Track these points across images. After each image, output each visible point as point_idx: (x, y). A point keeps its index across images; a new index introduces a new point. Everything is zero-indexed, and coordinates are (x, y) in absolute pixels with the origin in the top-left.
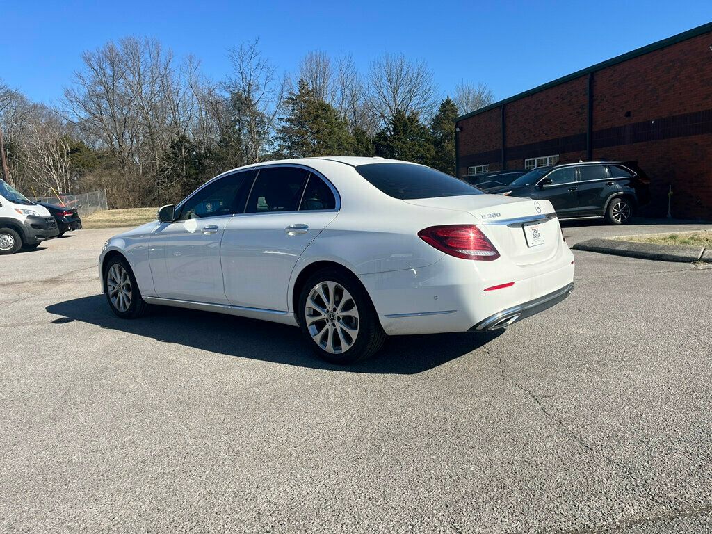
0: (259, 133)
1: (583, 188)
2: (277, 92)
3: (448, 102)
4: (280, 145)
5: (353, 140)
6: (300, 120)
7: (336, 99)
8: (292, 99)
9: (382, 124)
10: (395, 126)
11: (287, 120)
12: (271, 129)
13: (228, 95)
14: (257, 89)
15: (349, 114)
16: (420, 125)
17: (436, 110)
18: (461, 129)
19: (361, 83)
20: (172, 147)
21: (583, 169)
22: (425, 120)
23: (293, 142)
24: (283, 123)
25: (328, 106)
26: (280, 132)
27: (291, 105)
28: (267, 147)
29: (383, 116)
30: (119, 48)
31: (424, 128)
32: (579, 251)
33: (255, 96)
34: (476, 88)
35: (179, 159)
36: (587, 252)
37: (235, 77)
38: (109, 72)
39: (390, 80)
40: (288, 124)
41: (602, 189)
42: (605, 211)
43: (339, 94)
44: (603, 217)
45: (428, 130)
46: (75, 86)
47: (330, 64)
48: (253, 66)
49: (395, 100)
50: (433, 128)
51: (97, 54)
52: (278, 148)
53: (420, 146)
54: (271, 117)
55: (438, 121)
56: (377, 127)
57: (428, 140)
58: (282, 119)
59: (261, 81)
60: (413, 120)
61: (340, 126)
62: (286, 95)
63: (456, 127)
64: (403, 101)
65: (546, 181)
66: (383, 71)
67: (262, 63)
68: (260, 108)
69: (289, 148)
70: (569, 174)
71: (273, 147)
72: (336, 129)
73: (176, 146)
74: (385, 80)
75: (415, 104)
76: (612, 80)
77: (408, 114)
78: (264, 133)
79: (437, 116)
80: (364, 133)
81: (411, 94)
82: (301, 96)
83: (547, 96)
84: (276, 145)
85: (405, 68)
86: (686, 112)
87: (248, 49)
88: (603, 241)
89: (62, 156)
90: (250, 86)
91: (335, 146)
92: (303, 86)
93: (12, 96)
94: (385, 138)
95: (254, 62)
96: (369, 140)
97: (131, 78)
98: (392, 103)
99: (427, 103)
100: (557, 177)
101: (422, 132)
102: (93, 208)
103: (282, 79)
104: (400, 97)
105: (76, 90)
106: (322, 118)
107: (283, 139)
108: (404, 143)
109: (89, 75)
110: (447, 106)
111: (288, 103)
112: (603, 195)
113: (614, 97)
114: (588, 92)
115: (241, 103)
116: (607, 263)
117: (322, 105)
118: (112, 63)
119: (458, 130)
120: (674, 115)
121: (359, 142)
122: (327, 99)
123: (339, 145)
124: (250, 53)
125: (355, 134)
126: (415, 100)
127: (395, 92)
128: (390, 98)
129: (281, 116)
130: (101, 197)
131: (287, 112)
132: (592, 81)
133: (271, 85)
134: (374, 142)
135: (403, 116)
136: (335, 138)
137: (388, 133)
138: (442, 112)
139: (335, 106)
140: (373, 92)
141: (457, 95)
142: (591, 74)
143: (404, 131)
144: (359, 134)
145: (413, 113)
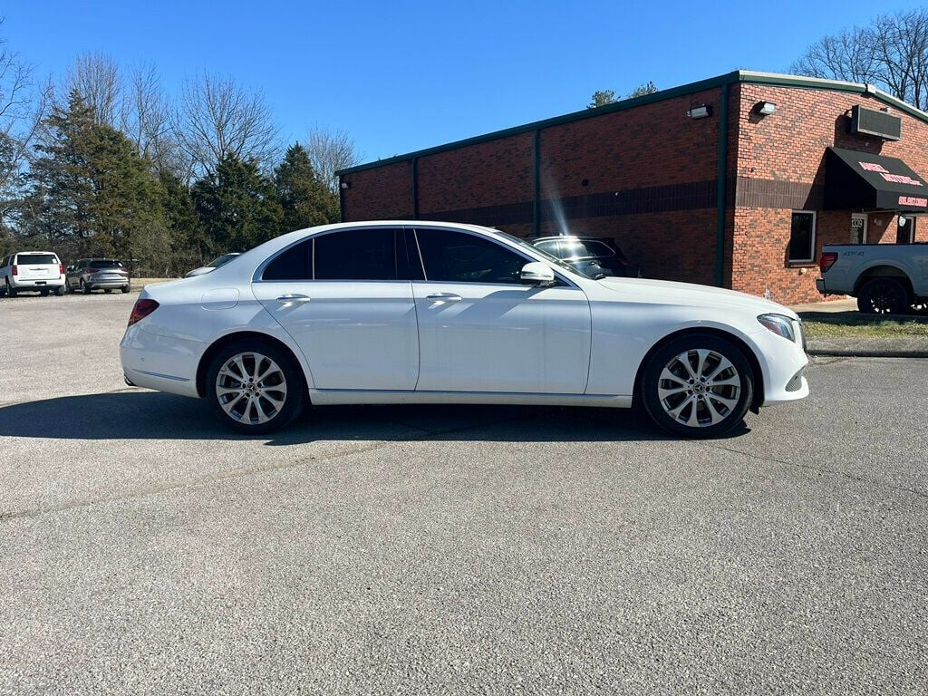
3: (298, 148)
5: (161, 188)
6: (71, 150)
7: (130, 126)
8: (59, 119)
9: (200, 171)
11: (51, 150)
15: (151, 150)
16: (261, 176)
17: (280, 159)
18: (349, 184)
24: (40, 154)
25: (120, 134)
26: (37, 166)
27: (55, 128)
29: (201, 159)
31: (265, 181)
40: (51, 156)
43: (135, 119)
45: (273, 184)
49: (220, 138)
50: (279, 181)
52: (33, 190)
53: (263, 204)
54: (23, 142)
55: (283, 171)
57: (273, 198)
58: (38, 147)
59: (9, 84)
60: (251, 168)
61: (140, 166)
62: (48, 111)
63: (341, 182)
64: (233, 140)
66: (202, 96)
67: (7, 57)
69: (52, 192)
71: (23, 189)
72: (134, 170)
74: (204, 109)
75: (250, 147)
76: (564, 141)
77: (243, 159)
78: (10, 167)
79: (283, 166)
80: (177, 181)
81: (245, 130)
82: (74, 115)
83: (478, 152)
84: (29, 186)
85: (235, 95)
86: (656, 185)
91: (134, 195)
92: (76, 100)
94: (211, 191)
96: (185, 190)
98: (215, 142)
101: (264, 186)
104: (230, 132)
106: (110, 151)
107: (41, 178)
108: (239, 199)
110: (296, 155)
111: (52, 124)
113: (566, 161)
114: (533, 152)
117: (109, 131)
119: (345, 185)
120: (643, 186)
121: (171, 192)
122: (114, 125)
123: (139, 193)
125: (164, 180)
126: (248, 145)
127: (220, 128)
129: (39, 143)
132: (538, 139)
133: (25, 92)
134: (194, 194)
135: (235, 160)
136: (134, 181)
138: (289, 161)
139: (128, 136)
141: (308, 141)
142: (537, 131)
143: (240, 183)
144: (169, 181)
145: (252, 160)
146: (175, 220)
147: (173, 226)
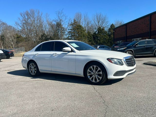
0: (63, 33)
1: (147, 47)
2: (68, 22)
3: (113, 25)
4: (68, 36)
5: (87, 34)
6: (74, 29)
7: (83, 24)
8: (72, 24)
9: (95, 31)
10: (98, 31)
12: (66, 32)
13: (55, 23)
14: (63, 21)
15: (86, 28)
17: (109, 27)
18: (115, 31)
19: (90, 20)
20: (41, 36)
21: (147, 41)
22: (106, 29)
23: (72, 35)
24: (69, 30)
25: (81, 25)
26: (68, 32)
27: (71, 26)
28: (65, 36)
29: (95, 29)
30: (29, 12)
31: (106, 31)
32: (145, 65)
33: (62, 23)
34: (120, 21)
35: (43, 39)
36: (148, 65)
37: (57, 18)
38: (26, 17)
39: (97, 19)
41: (153, 47)
42: (154, 53)
43: (84, 23)
44: (153, 55)
45: (107, 32)
46: (18, 21)
47: (82, 15)
48: (62, 16)
49: (98, 24)
50: (108, 31)
51: (23, 13)
53: (105, 36)
54: (66, 29)
55: (110, 29)
56: (94, 31)
57: (107, 35)
58: (69, 29)
59: (64, 19)
60: (103, 29)
61: (84, 31)
62: (70, 23)
64: (101, 24)
65: (137, 45)
66: (96, 17)
67: (64, 15)
68: (63, 26)
70: (143, 43)
73: (42, 36)
74: (96, 19)
75: (104, 25)
77: (102, 28)
78: (64, 33)
79: (110, 28)
81: (103, 22)
82: (74, 23)
83: (138, 22)
85: (101, 16)
87: (60, 11)
88: (153, 62)
89: (14, 38)
90: (61, 21)
91: (83, 36)
92: (74, 21)
93: (4, 24)
94: (96, 34)
95: (62, 15)
96: (91, 34)
97: (32, 19)
98: (98, 25)
99: (107, 25)
100: (140, 43)
101: (105, 32)
102: (21, 51)
103: (69, 19)
104: (100, 23)
105: (18, 22)
106: (79, 29)
107: (69, 34)
108: (101, 35)
109: (21, 18)
110: (112, 26)
111: (71, 25)
112: (153, 49)
114: (149, 20)
115: (59, 25)
116: (153, 69)
117: (79, 25)
118: (27, 15)
119: (114, 31)
121: (89, 35)
122: (81, 24)
124: (61, 12)
125: (88, 33)
126: (104, 24)
127: (99, 22)
128: (97, 23)
129: (69, 28)
130: (23, 49)
131: (70, 27)
132: (151, 17)
133: (66, 20)
134: (93, 35)
135: (100, 28)
136: (82, 34)
137: (97, 33)
139: (83, 26)
140: (93, 22)
141: (115, 23)
142: (151, 15)
143: (101, 32)
144: (89, 33)
145: (103, 28)
146: (89, 40)
147: (89, 41)
